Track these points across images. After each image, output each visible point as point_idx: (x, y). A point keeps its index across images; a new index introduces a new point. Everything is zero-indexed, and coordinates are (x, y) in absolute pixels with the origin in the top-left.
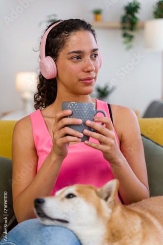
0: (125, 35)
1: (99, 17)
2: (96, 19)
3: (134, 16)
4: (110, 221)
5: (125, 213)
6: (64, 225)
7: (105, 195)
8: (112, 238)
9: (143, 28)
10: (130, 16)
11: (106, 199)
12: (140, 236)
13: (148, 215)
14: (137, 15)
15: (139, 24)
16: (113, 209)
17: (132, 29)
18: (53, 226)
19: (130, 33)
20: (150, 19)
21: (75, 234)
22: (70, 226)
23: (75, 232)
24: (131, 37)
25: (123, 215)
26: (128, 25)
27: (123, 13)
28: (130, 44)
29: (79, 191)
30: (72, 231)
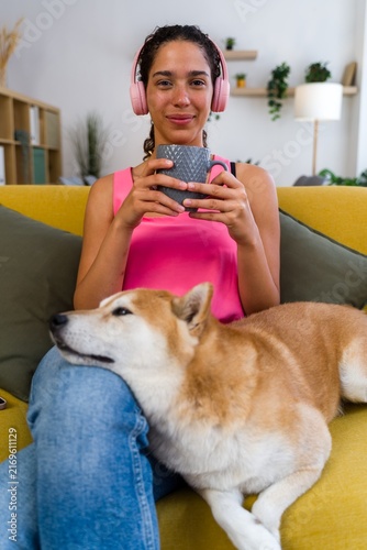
0: (271, 103)
1: (242, 82)
2: (239, 85)
3: (282, 82)
4: (194, 361)
5: (226, 343)
6: (104, 365)
7: (188, 311)
8: (196, 392)
9: (292, 95)
10: (278, 81)
11: (189, 319)
12: (253, 383)
13: (273, 340)
14: (286, 80)
15: (288, 91)
16: (200, 338)
17: (280, 96)
18: (81, 366)
19: (278, 101)
20: (301, 83)
21: (125, 382)
22: (115, 367)
23: (125, 378)
24: (279, 105)
25: (220, 348)
26: (275, 92)
27: (270, 77)
28: (276, 113)
29: (138, 303)
30: (119, 376)
